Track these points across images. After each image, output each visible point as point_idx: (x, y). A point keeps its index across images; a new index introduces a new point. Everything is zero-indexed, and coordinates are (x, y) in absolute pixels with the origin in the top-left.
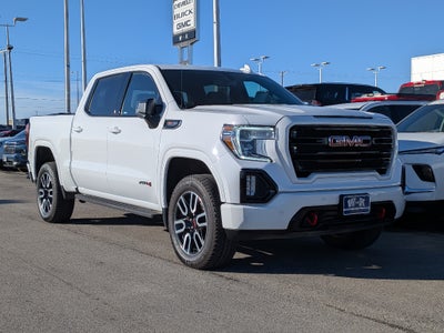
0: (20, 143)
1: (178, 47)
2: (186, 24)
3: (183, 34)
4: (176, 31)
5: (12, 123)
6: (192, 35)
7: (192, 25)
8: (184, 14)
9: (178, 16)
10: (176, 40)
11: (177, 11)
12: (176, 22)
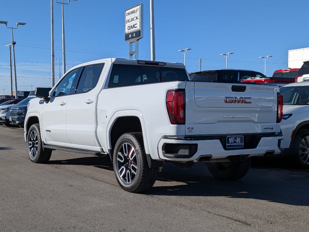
0: (20, 108)
1: (128, 42)
2: (134, 26)
3: (132, 34)
4: (127, 31)
5: (15, 94)
6: (138, 34)
7: (138, 27)
8: (132, 20)
9: (129, 21)
10: (127, 37)
11: (128, 18)
12: (127, 25)
